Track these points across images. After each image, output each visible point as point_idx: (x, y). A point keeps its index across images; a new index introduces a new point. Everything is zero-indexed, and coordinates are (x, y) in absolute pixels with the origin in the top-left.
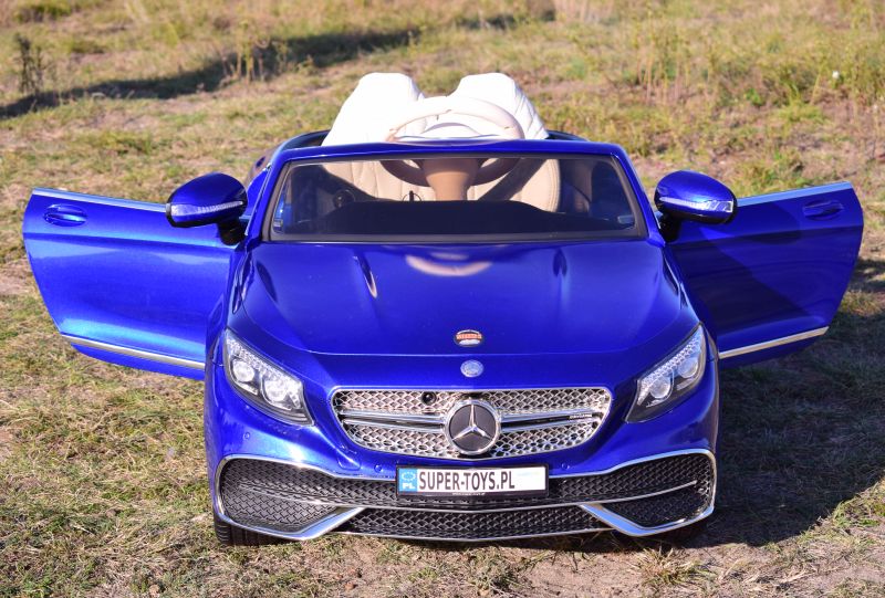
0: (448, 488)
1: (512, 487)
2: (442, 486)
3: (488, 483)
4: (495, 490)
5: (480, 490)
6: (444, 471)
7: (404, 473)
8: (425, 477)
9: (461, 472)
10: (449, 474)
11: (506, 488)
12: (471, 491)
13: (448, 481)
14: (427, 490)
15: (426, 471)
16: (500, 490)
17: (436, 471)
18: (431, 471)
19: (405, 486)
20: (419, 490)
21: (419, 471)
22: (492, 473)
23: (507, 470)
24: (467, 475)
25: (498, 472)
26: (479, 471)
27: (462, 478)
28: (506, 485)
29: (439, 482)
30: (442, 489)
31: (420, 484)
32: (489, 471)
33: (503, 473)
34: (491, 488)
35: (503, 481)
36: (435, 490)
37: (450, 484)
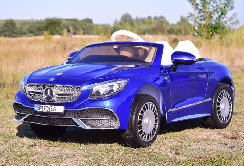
0: (43, 110)
1: (56, 111)
2: (42, 109)
3: (51, 109)
4: (52, 111)
5: (49, 111)
6: (42, 105)
7: (35, 105)
8: (39, 107)
9: (45, 106)
10: (43, 106)
11: (55, 111)
12: (47, 111)
13: (43, 108)
14: (39, 110)
15: (39, 105)
16: (53, 111)
17: (41, 105)
18: (40, 105)
19: (35, 109)
20: (38, 110)
21: (38, 105)
22: (52, 107)
23: (55, 106)
24: (46, 106)
25: (53, 106)
26: (49, 106)
27: (45, 107)
28: (55, 110)
29: (41, 108)
30: (42, 110)
31: (38, 109)
32: (51, 106)
33: (54, 107)
34: (51, 111)
35: (54, 109)
36: (40, 110)
37: (43, 109)
